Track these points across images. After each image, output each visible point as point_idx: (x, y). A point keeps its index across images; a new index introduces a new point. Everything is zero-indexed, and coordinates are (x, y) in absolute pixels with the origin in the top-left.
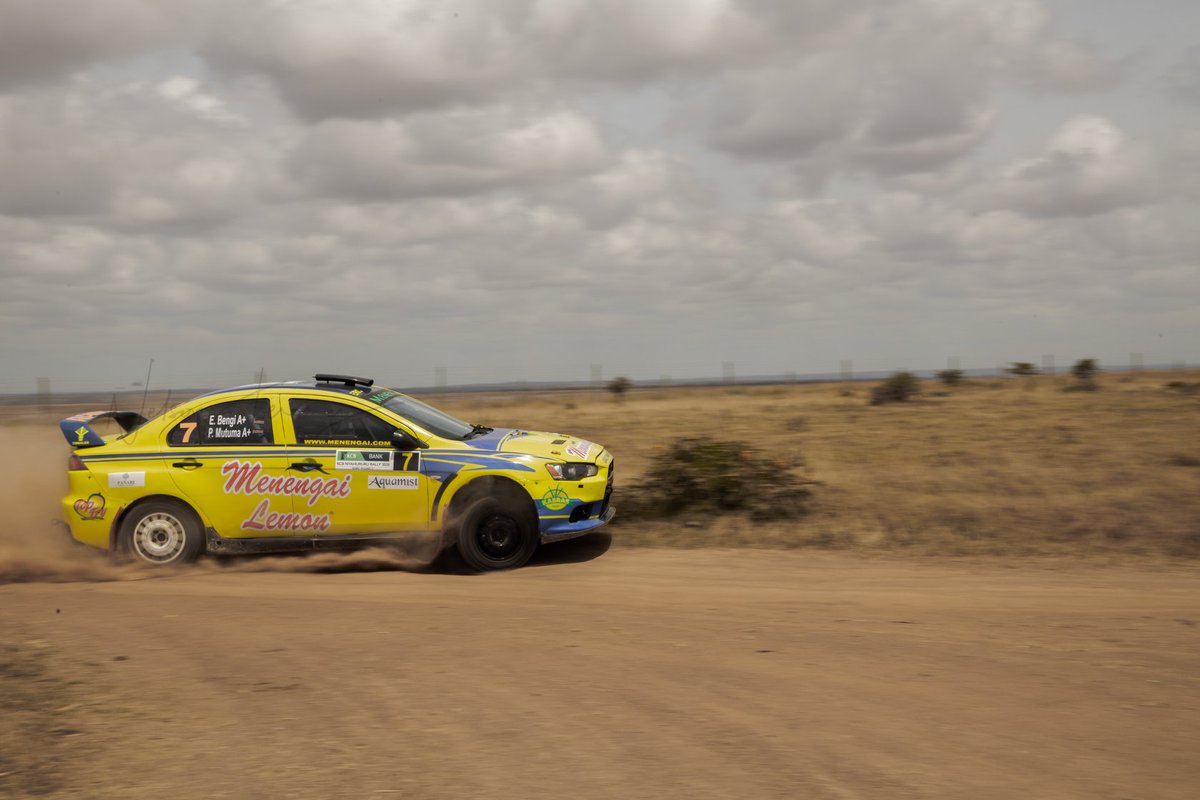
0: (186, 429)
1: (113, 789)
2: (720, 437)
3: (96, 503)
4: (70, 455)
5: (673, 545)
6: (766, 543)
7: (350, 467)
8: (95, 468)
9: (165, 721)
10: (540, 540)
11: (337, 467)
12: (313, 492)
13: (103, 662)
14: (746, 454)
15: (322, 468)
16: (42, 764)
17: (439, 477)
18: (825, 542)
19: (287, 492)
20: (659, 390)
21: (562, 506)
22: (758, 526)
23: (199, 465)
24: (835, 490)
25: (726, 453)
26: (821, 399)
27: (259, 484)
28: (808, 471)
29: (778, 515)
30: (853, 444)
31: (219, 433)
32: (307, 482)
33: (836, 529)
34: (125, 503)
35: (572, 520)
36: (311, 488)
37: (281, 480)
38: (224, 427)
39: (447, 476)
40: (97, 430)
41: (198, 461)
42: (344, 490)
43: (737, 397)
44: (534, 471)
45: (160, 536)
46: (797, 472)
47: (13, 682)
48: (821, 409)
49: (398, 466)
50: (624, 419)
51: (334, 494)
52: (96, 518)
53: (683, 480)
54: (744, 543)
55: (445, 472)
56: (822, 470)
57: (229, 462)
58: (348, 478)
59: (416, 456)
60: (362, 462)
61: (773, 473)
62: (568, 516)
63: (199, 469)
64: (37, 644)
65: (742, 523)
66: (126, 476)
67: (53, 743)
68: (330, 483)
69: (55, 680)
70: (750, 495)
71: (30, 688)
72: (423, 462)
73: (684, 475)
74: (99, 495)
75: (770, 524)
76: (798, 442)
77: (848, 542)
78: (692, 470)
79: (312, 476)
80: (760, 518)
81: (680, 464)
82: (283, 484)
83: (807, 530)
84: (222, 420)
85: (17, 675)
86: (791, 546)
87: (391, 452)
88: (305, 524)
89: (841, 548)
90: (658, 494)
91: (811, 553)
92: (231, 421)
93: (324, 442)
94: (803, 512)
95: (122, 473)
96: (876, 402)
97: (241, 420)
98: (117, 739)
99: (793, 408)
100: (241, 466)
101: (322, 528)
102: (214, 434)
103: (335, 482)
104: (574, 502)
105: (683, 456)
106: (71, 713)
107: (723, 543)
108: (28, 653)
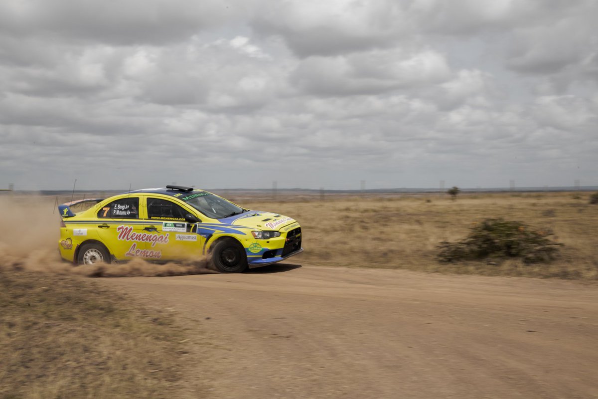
0: (105, 210)
1: (204, 381)
2: (507, 219)
3: (69, 242)
4: (61, 220)
5: (481, 274)
6: (531, 274)
7: (168, 230)
8: (69, 227)
9: (230, 350)
10: (248, 266)
11: (163, 230)
12: (153, 241)
13: (199, 320)
14: (522, 228)
15: (157, 230)
16: (172, 367)
17: (205, 236)
18: (564, 275)
19: (143, 240)
20: (474, 194)
21: (259, 251)
22: (528, 265)
23: (108, 227)
24: (570, 248)
25: (511, 227)
26: (563, 201)
27: (132, 237)
28: (556, 238)
29: (539, 260)
30: (580, 224)
31: (118, 213)
32: (151, 236)
33: (571, 269)
34: (79, 243)
35: (264, 257)
36: (152, 239)
37: (140, 235)
38: (121, 210)
39: (208, 235)
40: (72, 209)
41: (108, 225)
42: (166, 240)
43: (517, 198)
44: (245, 234)
45: (93, 258)
46: (550, 238)
47: (159, 327)
48: (563, 205)
49: (188, 231)
50: (455, 208)
51: (162, 242)
52: (69, 249)
53: (487, 240)
54: (520, 274)
55: (208, 234)
56: (564, 237)
57: (120, 226)
58: (168, 235)
59: (196, 226)
60: (173, 228)
61: (536, 239)
62: (262, 256)
63: (109, 229)
64: (171, 310)
65: (519, 264)
66: (80, 231)
67: (178, 358)
68: (160, 237)
69: (178, 327)
70: (523, 250)
71: (167, 330)
72: (199, 228)
73: (489, 238)
74: (70, 238)
75: (534, 265)
76: (549, 223)
77: (578, 275)
78: (493, 235)
79: (152, 234)
80: (528, 261)
81: (485, 233)
82: (141, 237)
83: (554, 269)
84: (120, 207)
85: (161, 324)
86: (546, 277)
87: (186, 223)
88: (151, 255)
89: (573, 279)
90: (475, 248)
91: (555, 281)
92: (123, 207)
93: (159, 218)
94: (552, 259)
95: (79, 229)
96: (593, 203)
97: (127, 207)
98: (207, 358)
99: (547, 204)
100: (124, 228)
101: (158, 257)
102: (116, 213)
103: (162, 237)
104: (264, 250)
105: (487, 228)
106: (186, 344)
107: (509, 274)
108: (167, 314)
